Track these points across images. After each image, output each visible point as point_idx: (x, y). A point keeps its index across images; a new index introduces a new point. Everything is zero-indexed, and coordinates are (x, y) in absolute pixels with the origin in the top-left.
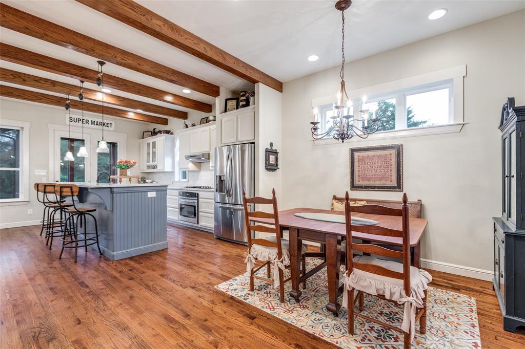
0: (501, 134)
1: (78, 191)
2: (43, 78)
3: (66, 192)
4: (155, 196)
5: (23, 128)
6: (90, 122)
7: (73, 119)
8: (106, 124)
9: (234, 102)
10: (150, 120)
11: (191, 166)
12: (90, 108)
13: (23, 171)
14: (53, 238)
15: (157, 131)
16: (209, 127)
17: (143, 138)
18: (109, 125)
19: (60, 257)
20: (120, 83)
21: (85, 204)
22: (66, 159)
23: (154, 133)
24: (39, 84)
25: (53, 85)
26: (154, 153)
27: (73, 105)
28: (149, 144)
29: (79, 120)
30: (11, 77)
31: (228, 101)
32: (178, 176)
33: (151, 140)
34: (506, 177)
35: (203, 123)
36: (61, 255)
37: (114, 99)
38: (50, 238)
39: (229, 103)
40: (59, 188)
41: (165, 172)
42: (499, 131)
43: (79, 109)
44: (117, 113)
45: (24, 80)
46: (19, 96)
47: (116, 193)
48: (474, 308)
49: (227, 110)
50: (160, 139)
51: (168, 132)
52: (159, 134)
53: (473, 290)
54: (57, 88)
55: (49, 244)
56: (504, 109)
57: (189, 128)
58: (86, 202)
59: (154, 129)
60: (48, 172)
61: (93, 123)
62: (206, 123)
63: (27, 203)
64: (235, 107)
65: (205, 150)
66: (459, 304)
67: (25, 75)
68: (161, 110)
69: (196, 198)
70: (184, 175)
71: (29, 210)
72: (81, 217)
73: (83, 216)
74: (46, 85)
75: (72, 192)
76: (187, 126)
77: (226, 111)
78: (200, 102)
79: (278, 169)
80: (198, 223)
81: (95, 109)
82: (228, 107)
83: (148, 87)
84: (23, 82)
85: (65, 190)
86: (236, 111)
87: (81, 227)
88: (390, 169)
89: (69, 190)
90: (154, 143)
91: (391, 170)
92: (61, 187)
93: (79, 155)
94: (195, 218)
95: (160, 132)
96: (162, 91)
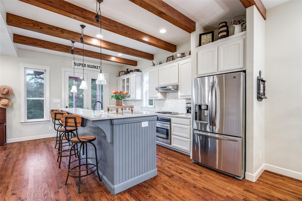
1: (81, 122)
2: (55, 27)
3: (70, 123)
4: (147, 125)
5: (46, 70)
6: (87, 66)
7: (76, 64)
8: (96, 67)
9: (209, 36)
10: (126, 63)
11: (159, 96)
12: (87, 54)
13: (46, 100)
14: (62, 157)
15: (129, 70)
16: (177, 63)
17: (119, 76)
18: (99, 68)
19: (66, 183)
20: (112, 25)
21: (85, 127)
22: (72, 91)
23: (128, 72)
24: (53, 31)
25: (62, 32)
26: (128, 86)
27: (77, 52)
28: (124, 80)
29: (80, 64)
30: (32, 25)
31: (202, 36)
32: (146, 103)
33: (125, 77)
35: (169, 61)
36: (67, 181)
37: (105, 44)
38: (60, 157)
39: (204, 37)
40: (65, 118)
41: (137, 100)
43: (80, 55)
44: (105, 57)
45: (41, 28)
46: (41, 45)
47: (116, 125)
49: (202, 44)
50: (132, 76)
51: (138, 70)
52: (131, 73)
54: (65, 35)
55: (59, 160)
57: (155, 66)
58: (86, 126)
59: (128, 69)
60: (61, 100)
61: (89, 66)
62: (173, 60)
63: (48, 121)
64: (211, 40)
65: (174, 82)
67: (42, 24)
68: (137, 52)
69: (169, 123)
70: (151, 102)
71: (50, 127)
72: (84, 145)
73: (85, 144)
74: (57, 32)
75: (76, 123)
76: (154, 65)
77: (200, 45)
78: (169, 43)
79: (266, 98)
80: (170, 144)
81: (90, 54)
82: (202, 41)
83: (133, 29)
84: (41, 30)
85: (69, 120)
86: (211, 43)
87: (83, 154)
89: (73, 120)
90: (128, 79)
92: (66, 118)
93: (80, 88)
94: (168, 139)
95: (132, 71)
96: (143, 32)
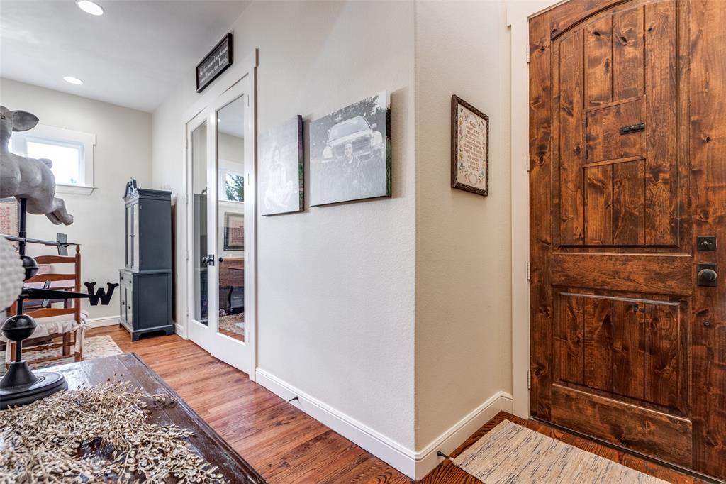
0: (125, 203)
34: (128, 236)
42: (123, 200)
48: (111, 339)
53: (106, 333)
56: (128, 186)
66: (99, 341)
88: (6, 226)
91: (8, 228)
